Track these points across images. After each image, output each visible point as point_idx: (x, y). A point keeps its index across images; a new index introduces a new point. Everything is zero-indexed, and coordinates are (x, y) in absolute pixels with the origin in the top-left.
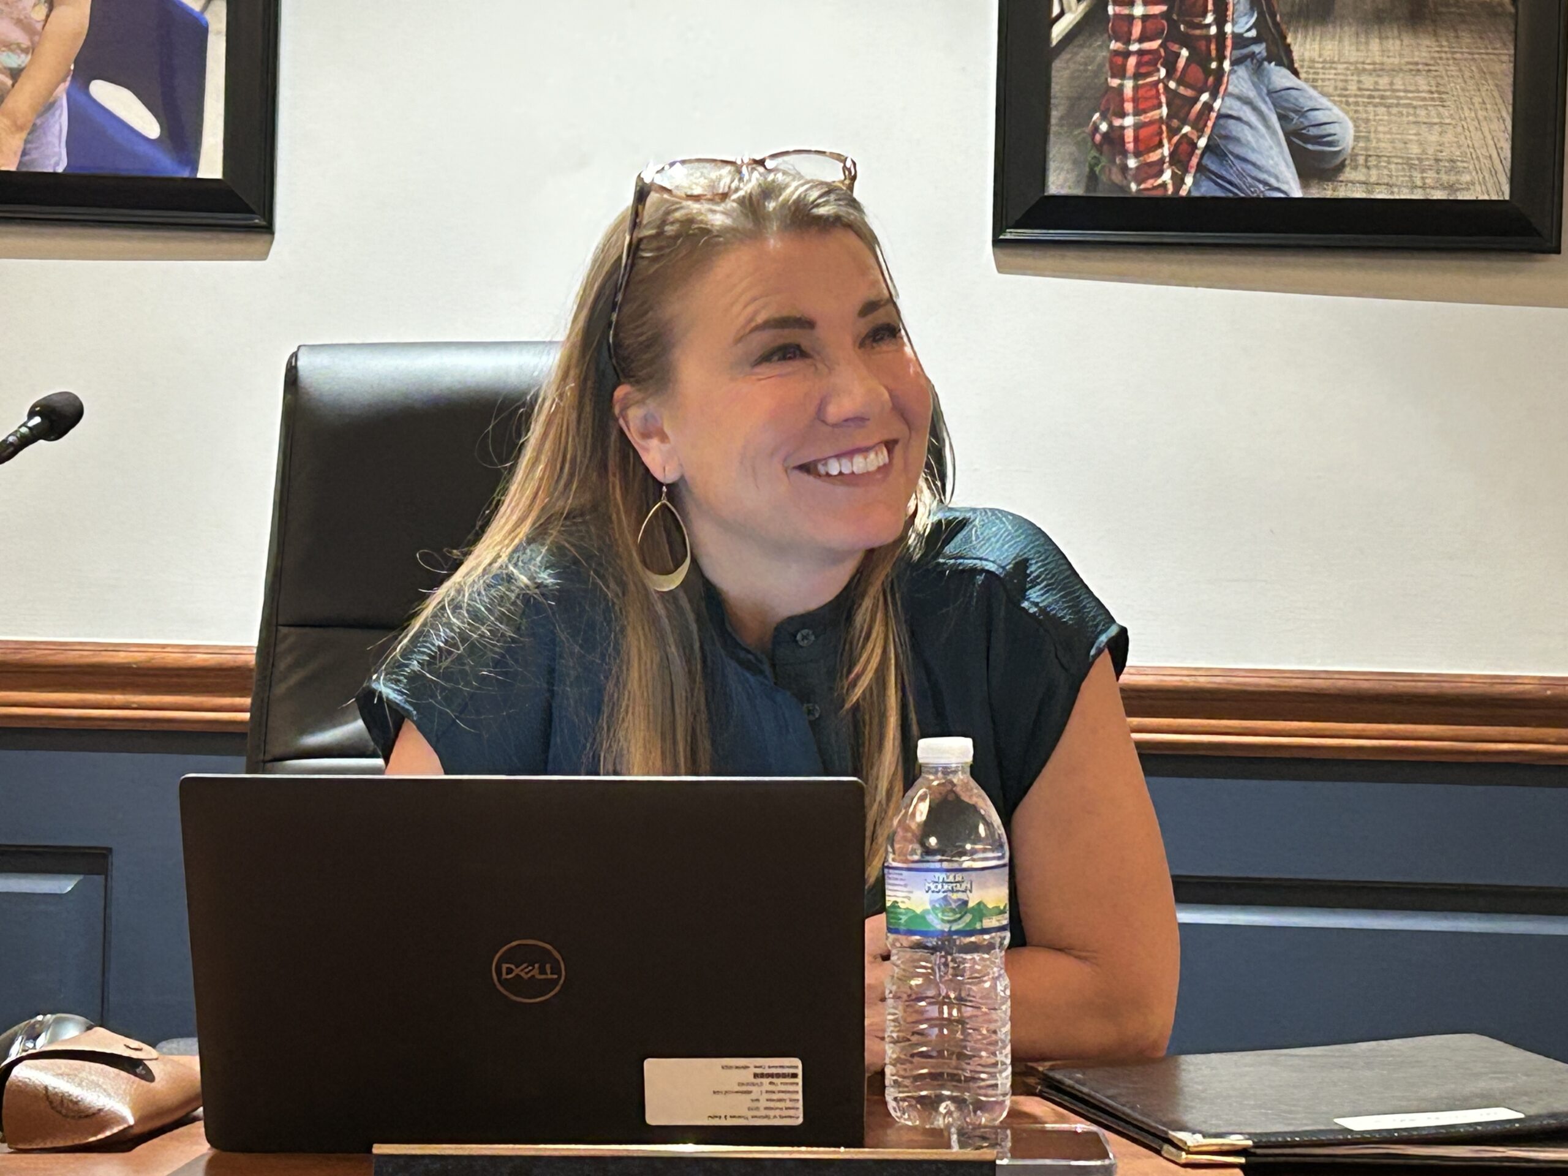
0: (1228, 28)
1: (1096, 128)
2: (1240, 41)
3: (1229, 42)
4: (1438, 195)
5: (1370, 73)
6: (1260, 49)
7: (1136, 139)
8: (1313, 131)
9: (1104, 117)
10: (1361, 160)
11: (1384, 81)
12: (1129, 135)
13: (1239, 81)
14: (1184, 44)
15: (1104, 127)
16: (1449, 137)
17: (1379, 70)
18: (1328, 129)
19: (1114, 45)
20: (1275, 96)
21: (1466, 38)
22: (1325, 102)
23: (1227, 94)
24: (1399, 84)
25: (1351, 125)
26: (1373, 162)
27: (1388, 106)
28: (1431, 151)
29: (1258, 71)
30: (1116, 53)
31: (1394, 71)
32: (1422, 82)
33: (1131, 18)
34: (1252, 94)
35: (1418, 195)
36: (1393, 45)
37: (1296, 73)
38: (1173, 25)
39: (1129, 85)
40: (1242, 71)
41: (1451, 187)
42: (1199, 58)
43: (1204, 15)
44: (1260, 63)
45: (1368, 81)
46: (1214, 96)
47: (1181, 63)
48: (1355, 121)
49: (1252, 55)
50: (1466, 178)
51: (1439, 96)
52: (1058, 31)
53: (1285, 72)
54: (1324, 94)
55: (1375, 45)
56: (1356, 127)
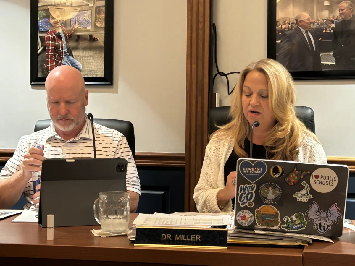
0: (63, 51)
1: (45, 66)
2: (65, 52)
3: (63, 53)
4: (95, 76)
6: (68, 54)
7: (50, 68)
8: (76, 66)
9: (46, 65)
11: (86, 58)
12: (49, 67)
13: (65, 59)
14: (57, 53)
15: (46, 66)
16: (96, 67)
17: (85, 57)
18: (78, 66)
19: (47, 54)
20: (70, 61)
21: (98, 51)
22: (78, 62)
23: (64, 61)
24: (88, 59)
25: (81, 65)
26: (85, 71)
27: (87, 62)
28: (93, 69)
29: (68, 57)
30: (47, 55)
32: (92, 58)
33: (49, 49)
34: (67, 61)
35: (91, 76)
36: (87, 53)
37: (73, 57)
38: (55, 50)
39: (49, 59)
40: (65, 57)
42: (59, 55)
43: (60, 49)
44: (68, 56)
46: (62, 61)
47: (57, 56)
48: (82, 65)
49: (67, 55)
50: (98, 73)
51: (94, 60)
52: (39, 52)
53: (72, 57)
54: (77, 60)
55: (85, 53)
56: (82, 66)
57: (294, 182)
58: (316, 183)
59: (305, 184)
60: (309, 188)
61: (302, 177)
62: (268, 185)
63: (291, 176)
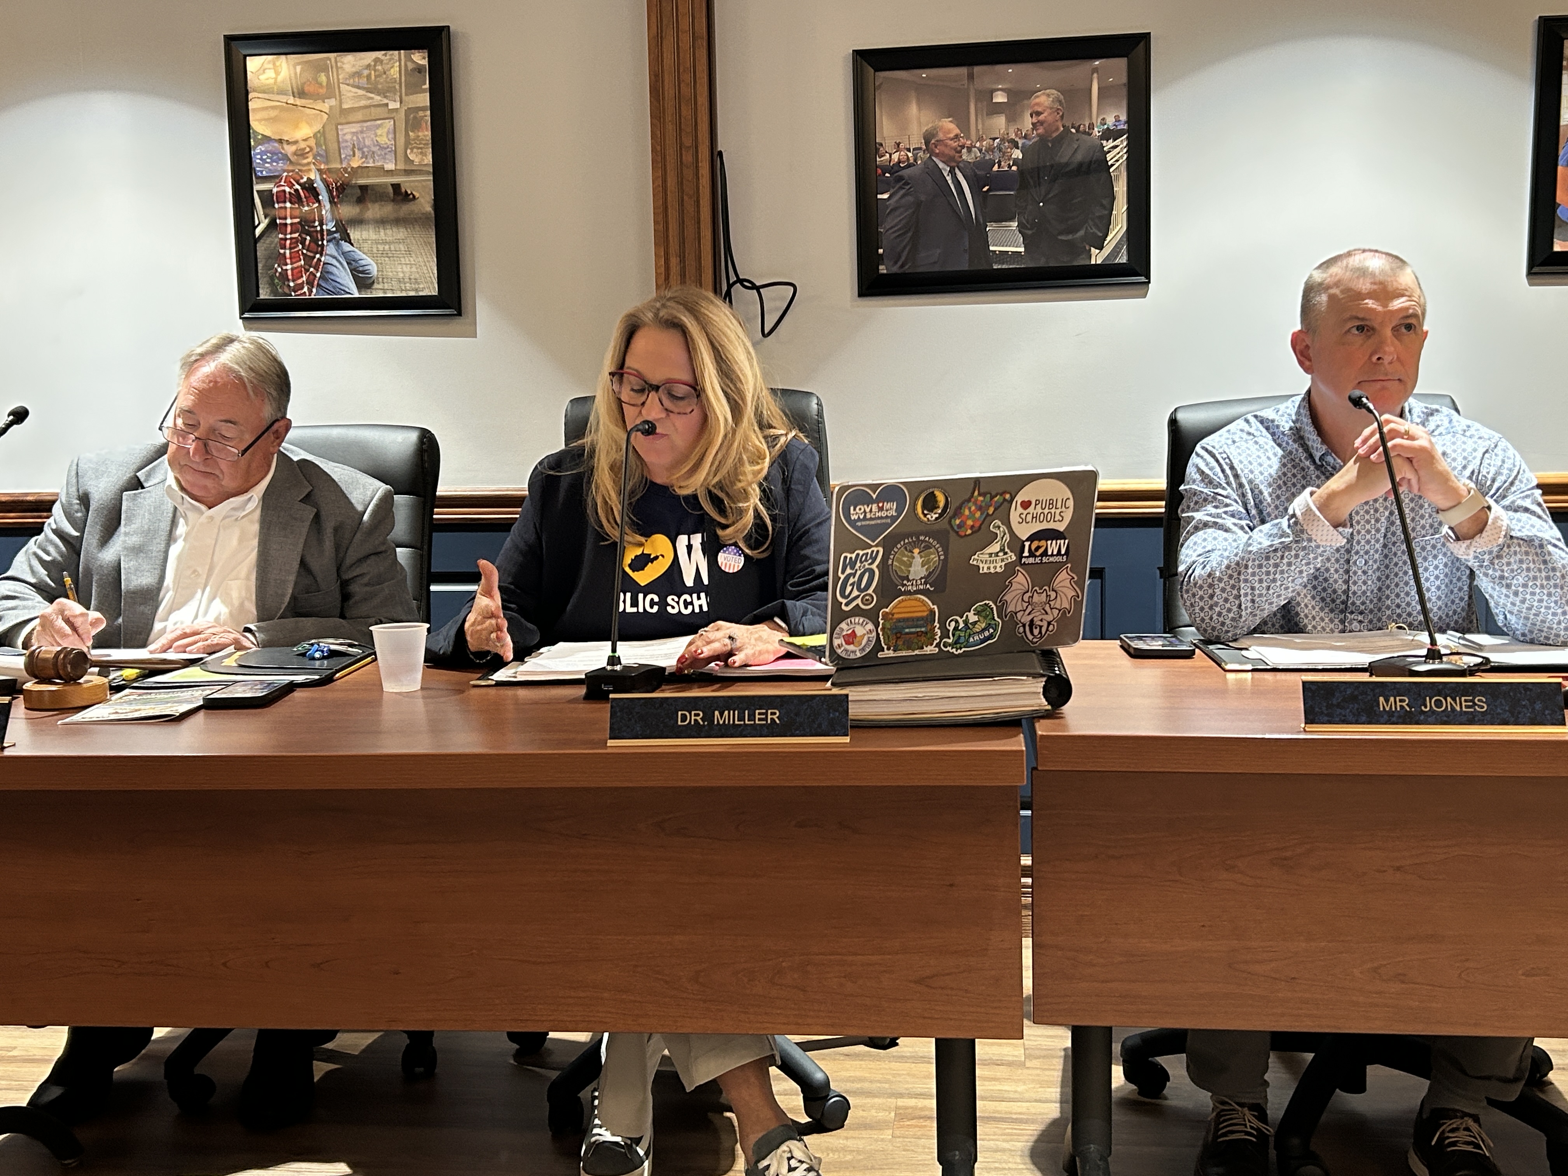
0: (324, 227)
1: (276, 270)
2: (329, 232)
3: (325, 233)
4: (412, 294)
5: (381, 244)
6: (337, 235)
7: (292, 275)
8: (361, 269)
9: (279, 266)
10: (380, 280)
11: (387, 247)
12: (289, 272)
13: (330, 249)
14: (307, 235)
15: (279, 270)
16: (414, 269)
17: (385, 243)
18: (366, 268)
19: (281, 236)
20: (345, 255)
21: (417, 228)
22: (364, 256)
23: (326, 254)
24: (393, 248)
25: (375, 265)
26: (385, 280)
27: (389, 257)
28: (407, 275)
29: (338, 245)
30: (281, 239)
31: (389, 243)
32: (402, 247)
33: (286, 224)
34: (336, 254)
35: (404, 294)
36: (389, 232)
37: (352, 245)
38: (303, 226)
39: (288, 252)
40: (331, 245)
41: (416, 290)
42: (314, 240)
43: (314, 222)
44: (338, 241)
45: (381, 247)
46: (321, 255)
47: (307, 242)
48: (377, 264)
49: (335, 238)
50: (421, 286)
51: (409, 252)
52: (258, 231)
53: (348, 244)
54: (364, 253)
55: (382, 232)
56: (378, 267)
57: (972, 527)
58: (1023, 521)
59: (999, 527)
60: (1007, 536)
61: (991, 510)
62: (909, 542)
63: (967, 512)
